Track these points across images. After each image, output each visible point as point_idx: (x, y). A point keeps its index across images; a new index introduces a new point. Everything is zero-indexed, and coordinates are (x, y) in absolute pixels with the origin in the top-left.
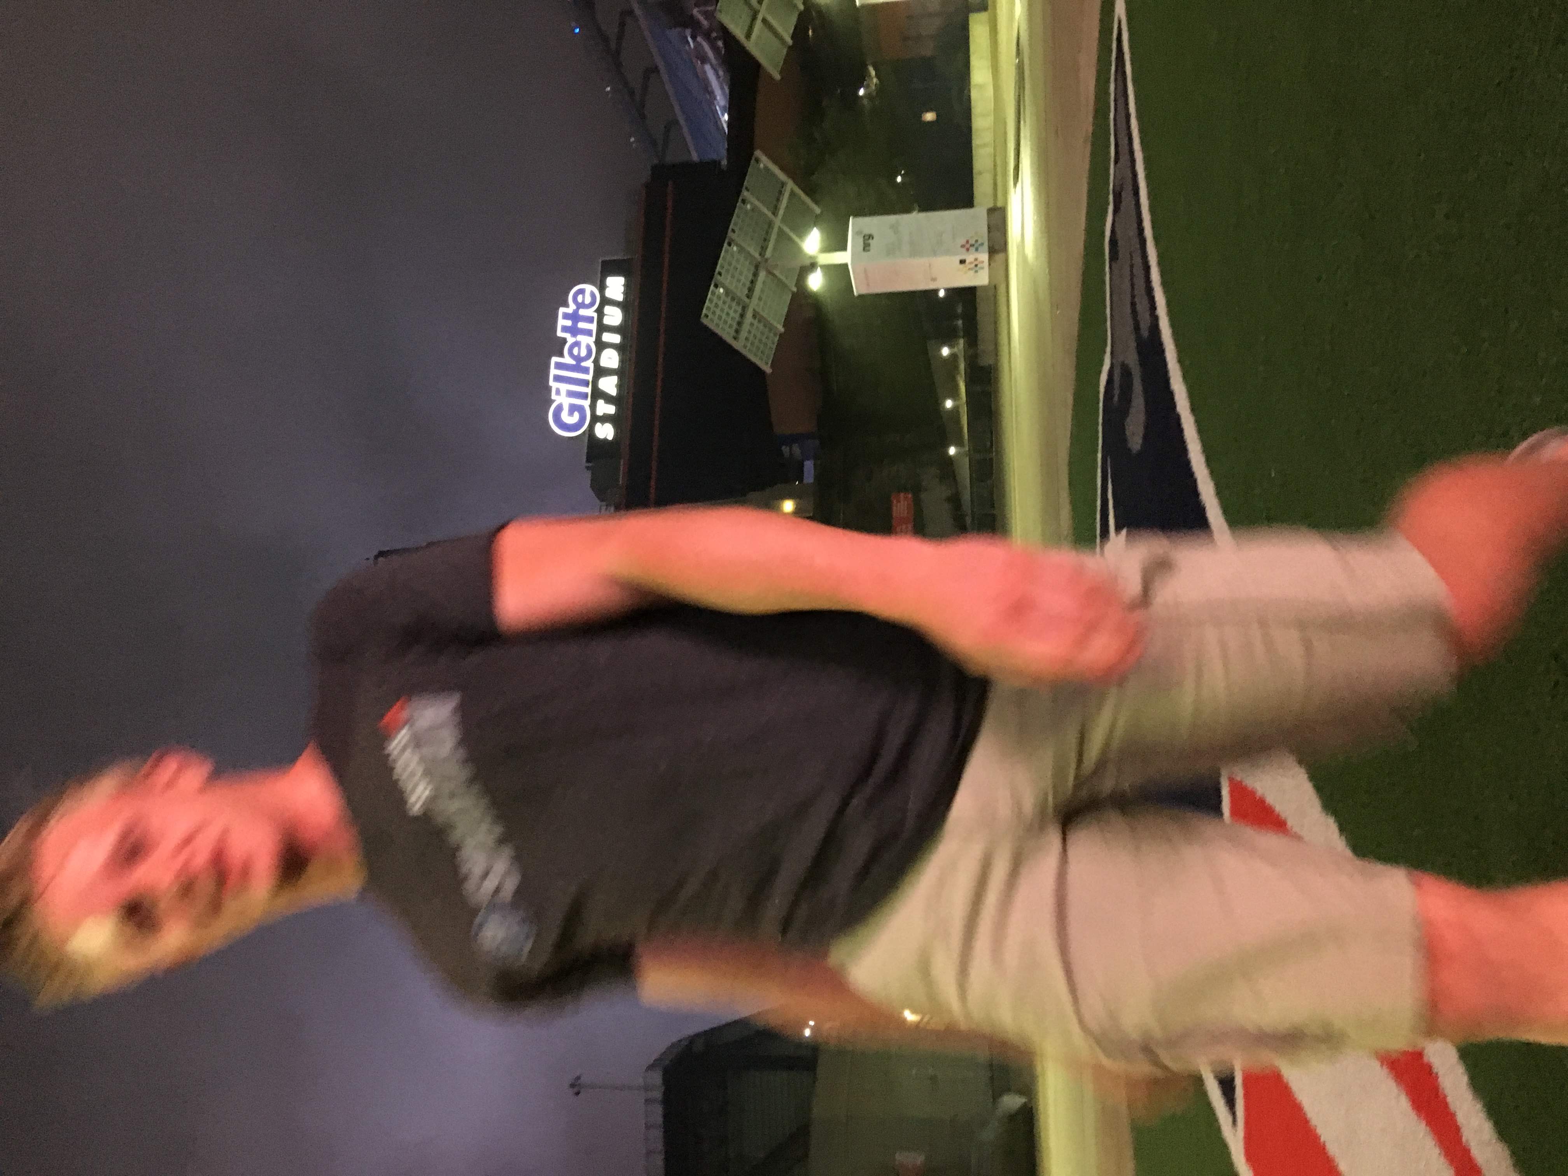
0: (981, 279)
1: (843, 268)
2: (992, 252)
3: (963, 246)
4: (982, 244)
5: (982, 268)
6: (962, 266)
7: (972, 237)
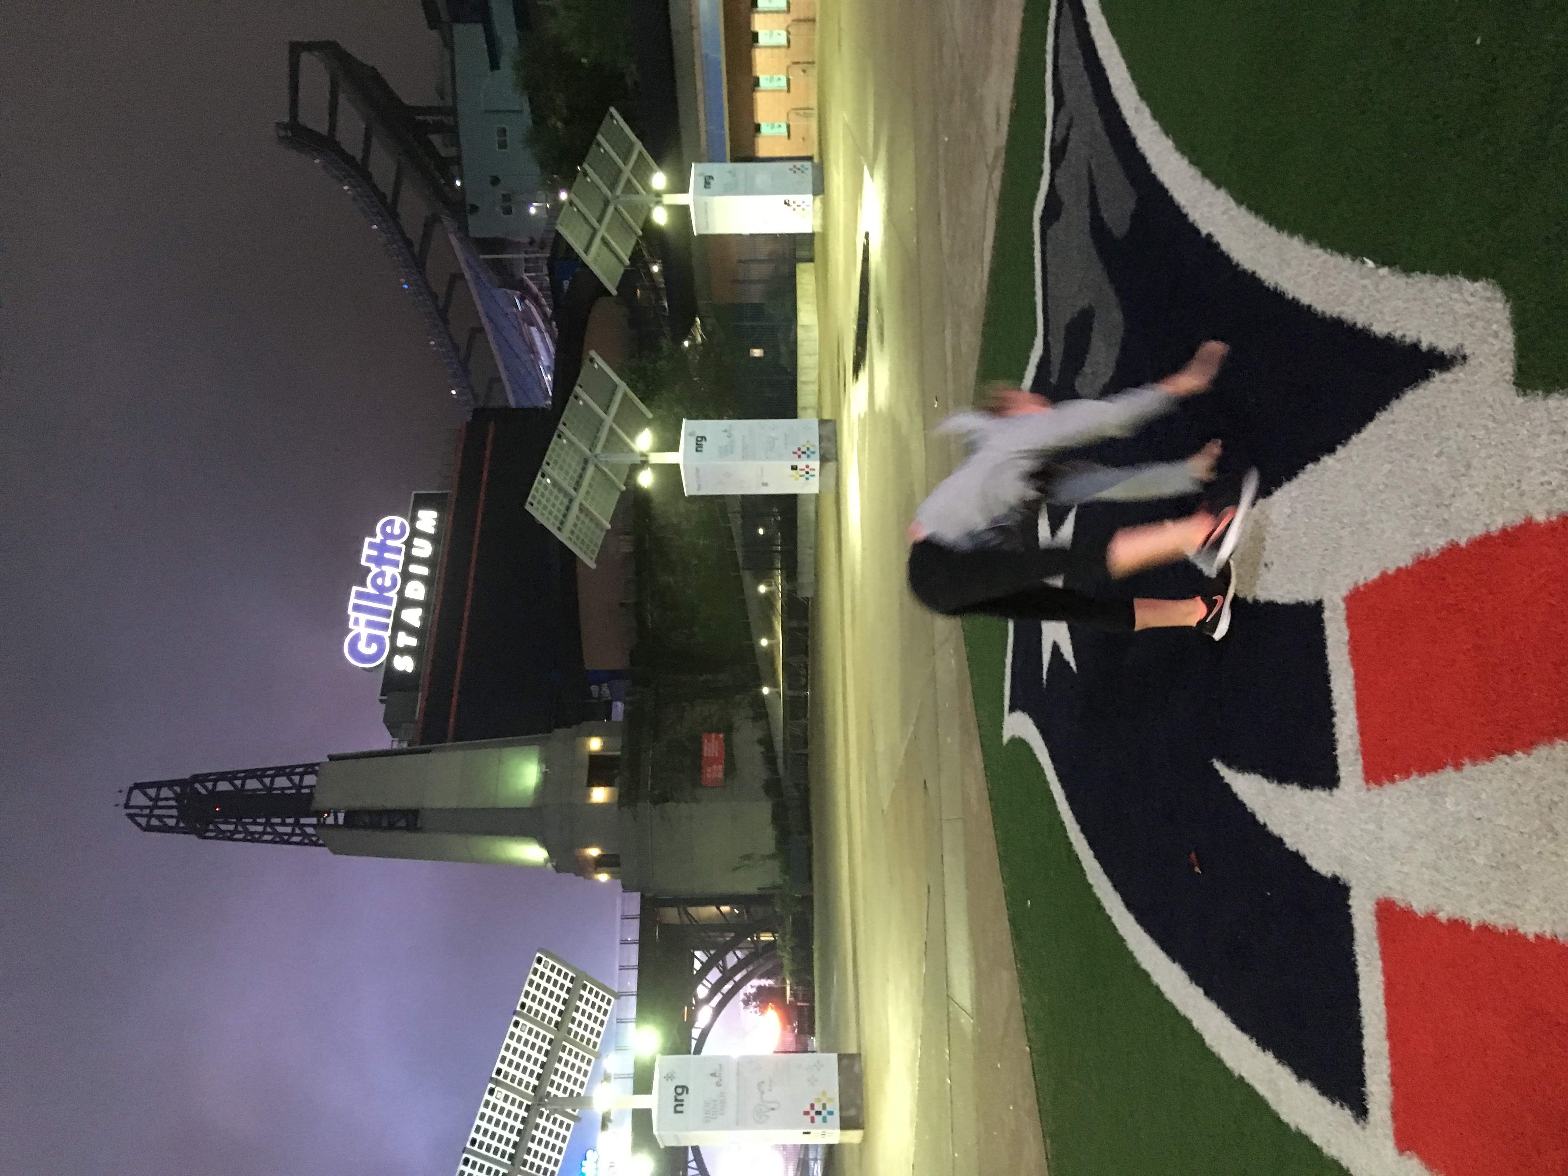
0: (811, 487)
1: (674, 469)
2: (824, 459)
3: (794, 453)
4: (814, 453)
5: (813, 476)
6: (794, 472)
7: (804, 446)
